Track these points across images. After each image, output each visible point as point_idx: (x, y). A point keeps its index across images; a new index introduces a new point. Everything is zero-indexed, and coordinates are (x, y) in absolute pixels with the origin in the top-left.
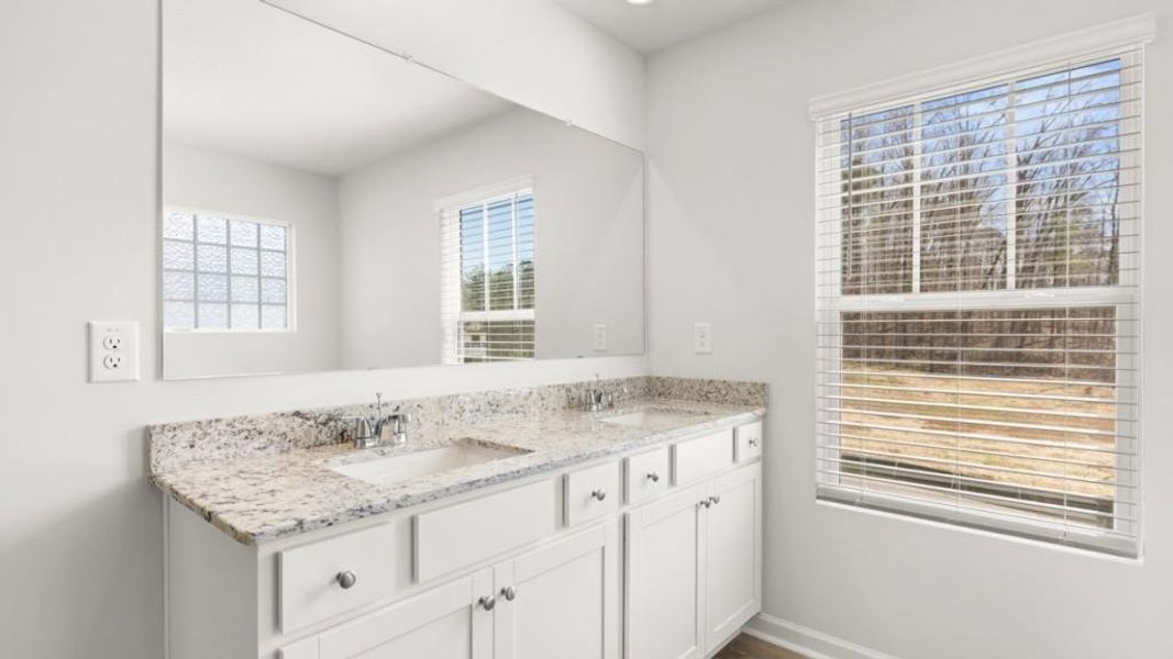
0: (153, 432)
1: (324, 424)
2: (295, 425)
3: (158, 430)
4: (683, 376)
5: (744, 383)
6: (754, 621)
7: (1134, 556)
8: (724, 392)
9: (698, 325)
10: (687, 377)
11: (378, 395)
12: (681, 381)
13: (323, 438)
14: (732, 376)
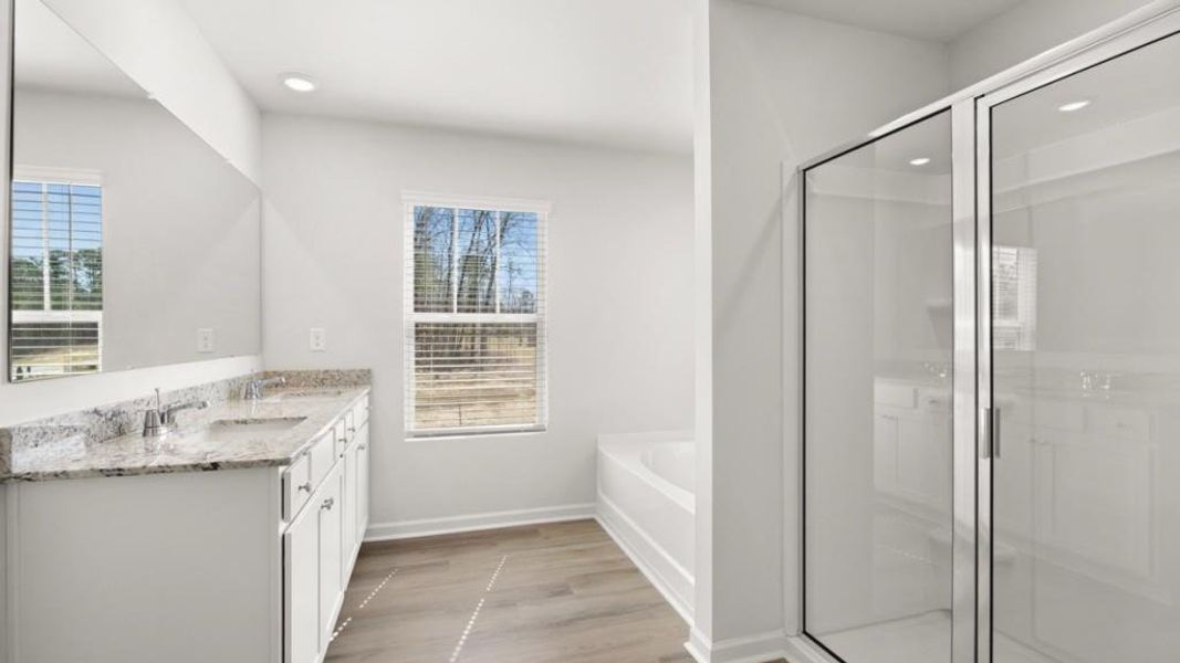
0: (13, 434)
1: (111, 419)
2: (94, 421)
3: (16, 431)
4: (300, 369)
5: (354, 371)
6: (368, 532)
7: (544, 430)
8: (337, 378)
9: (312, 329)
10: (305, 369)
11: (157, 390)
12: (299, 373)
13: (110, 433)
14: (344, 366)
